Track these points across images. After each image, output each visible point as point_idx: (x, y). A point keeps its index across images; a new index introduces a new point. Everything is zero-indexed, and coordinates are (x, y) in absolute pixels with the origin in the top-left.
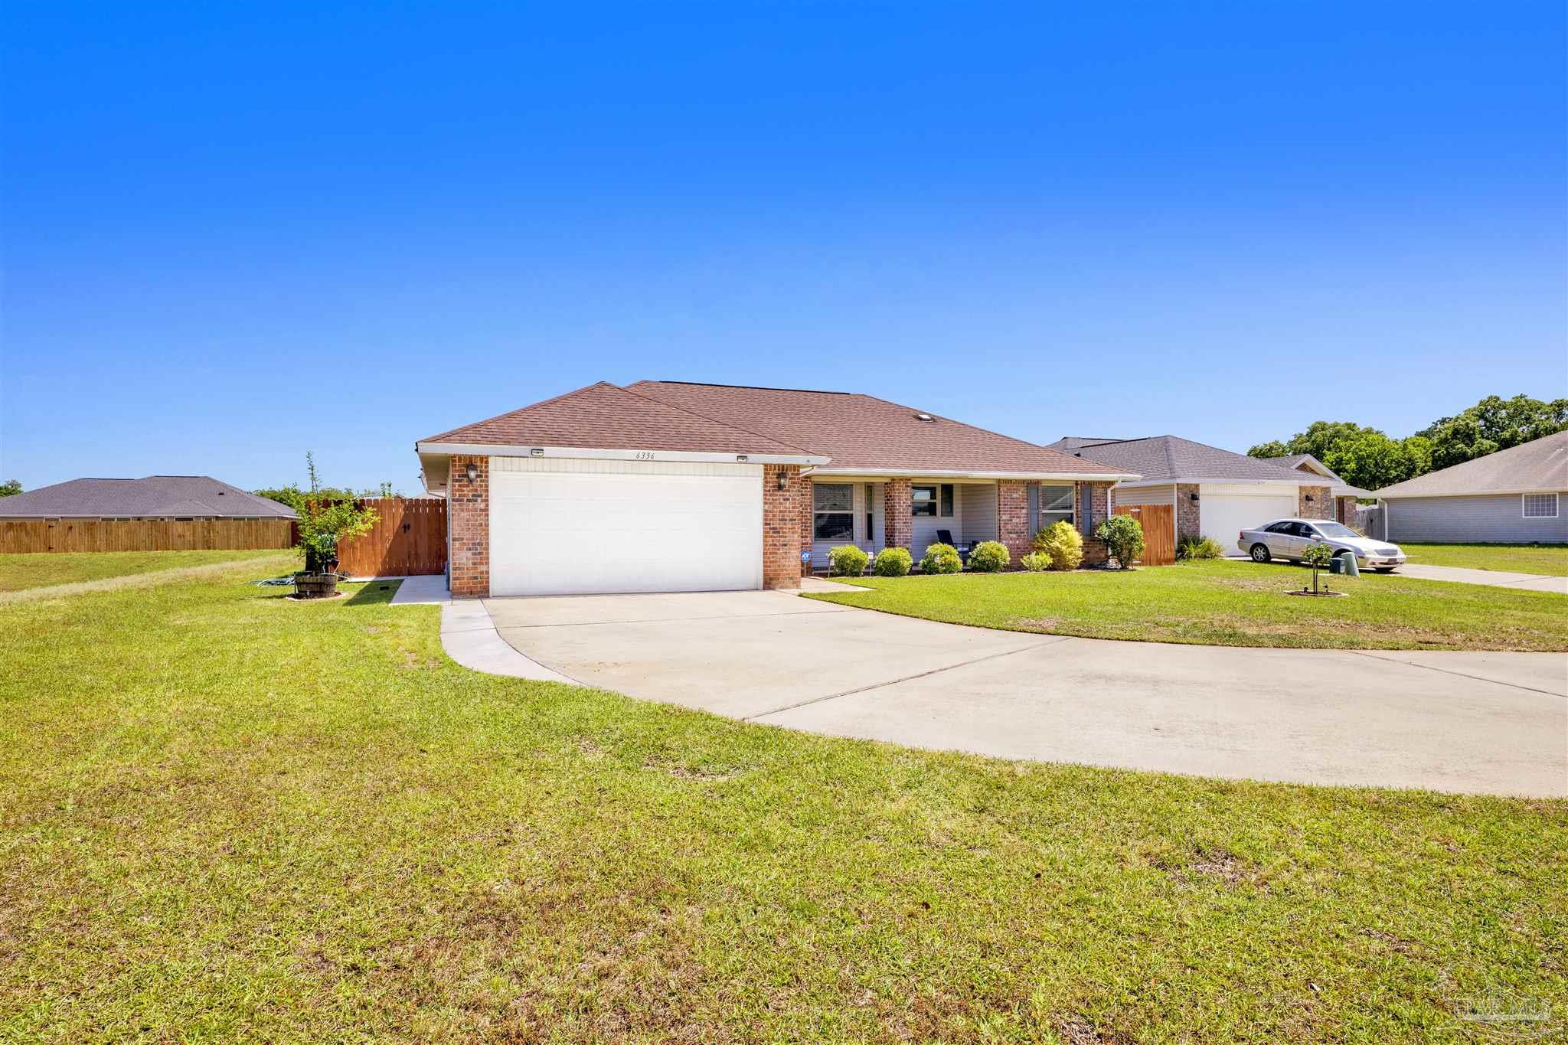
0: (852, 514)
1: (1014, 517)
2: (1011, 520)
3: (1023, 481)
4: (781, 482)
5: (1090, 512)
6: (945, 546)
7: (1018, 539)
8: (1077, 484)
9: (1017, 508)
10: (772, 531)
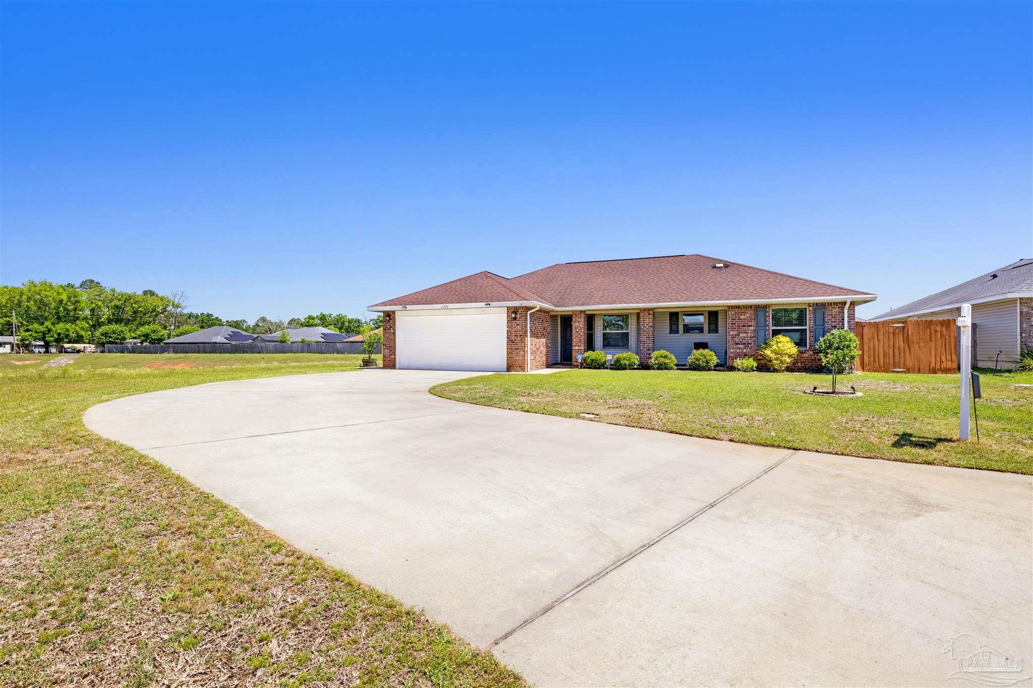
0: (628, 333)
1: (741, 333)
2: (739, 335)
3: (751, 307)
4: (513, 315)
5: (823, 327)
6: (663, 352)
7: (745, 348)
8: (809, 306)
9: (745, 326)
10: (510, 341)
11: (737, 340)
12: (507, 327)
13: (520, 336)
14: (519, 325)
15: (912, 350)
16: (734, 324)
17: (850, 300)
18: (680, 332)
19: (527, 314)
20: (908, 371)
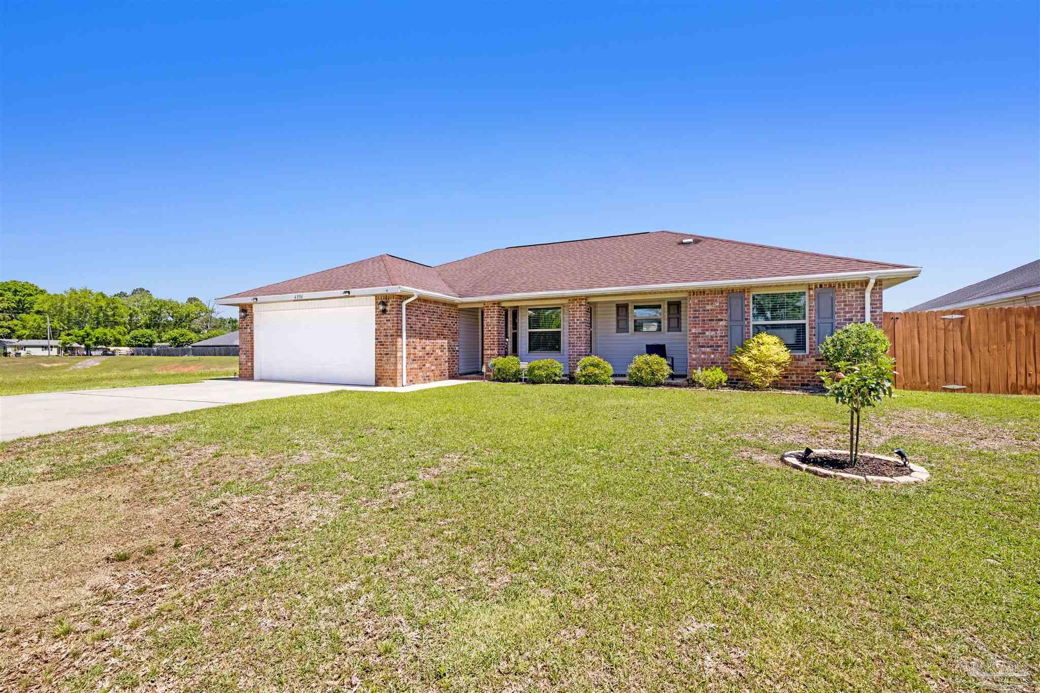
0: (561, 332)
1: (708, 330)
2: (704, 333)
3: (721, 291)
4: (381, 307)
5: (830, 321)
6: (595, 359)
7: (713, 353)
8: (809, 289)
9: (713, 320)
10: (380, 344)
11: (701, 340)
12: (376, 324)
13: (391, 336)
14: (389, 320)
15: (977, 355)
16: (697, 317)
17: (875, 276)
18: (630, 330)
19: (401, 305)
20: (970, 388)
